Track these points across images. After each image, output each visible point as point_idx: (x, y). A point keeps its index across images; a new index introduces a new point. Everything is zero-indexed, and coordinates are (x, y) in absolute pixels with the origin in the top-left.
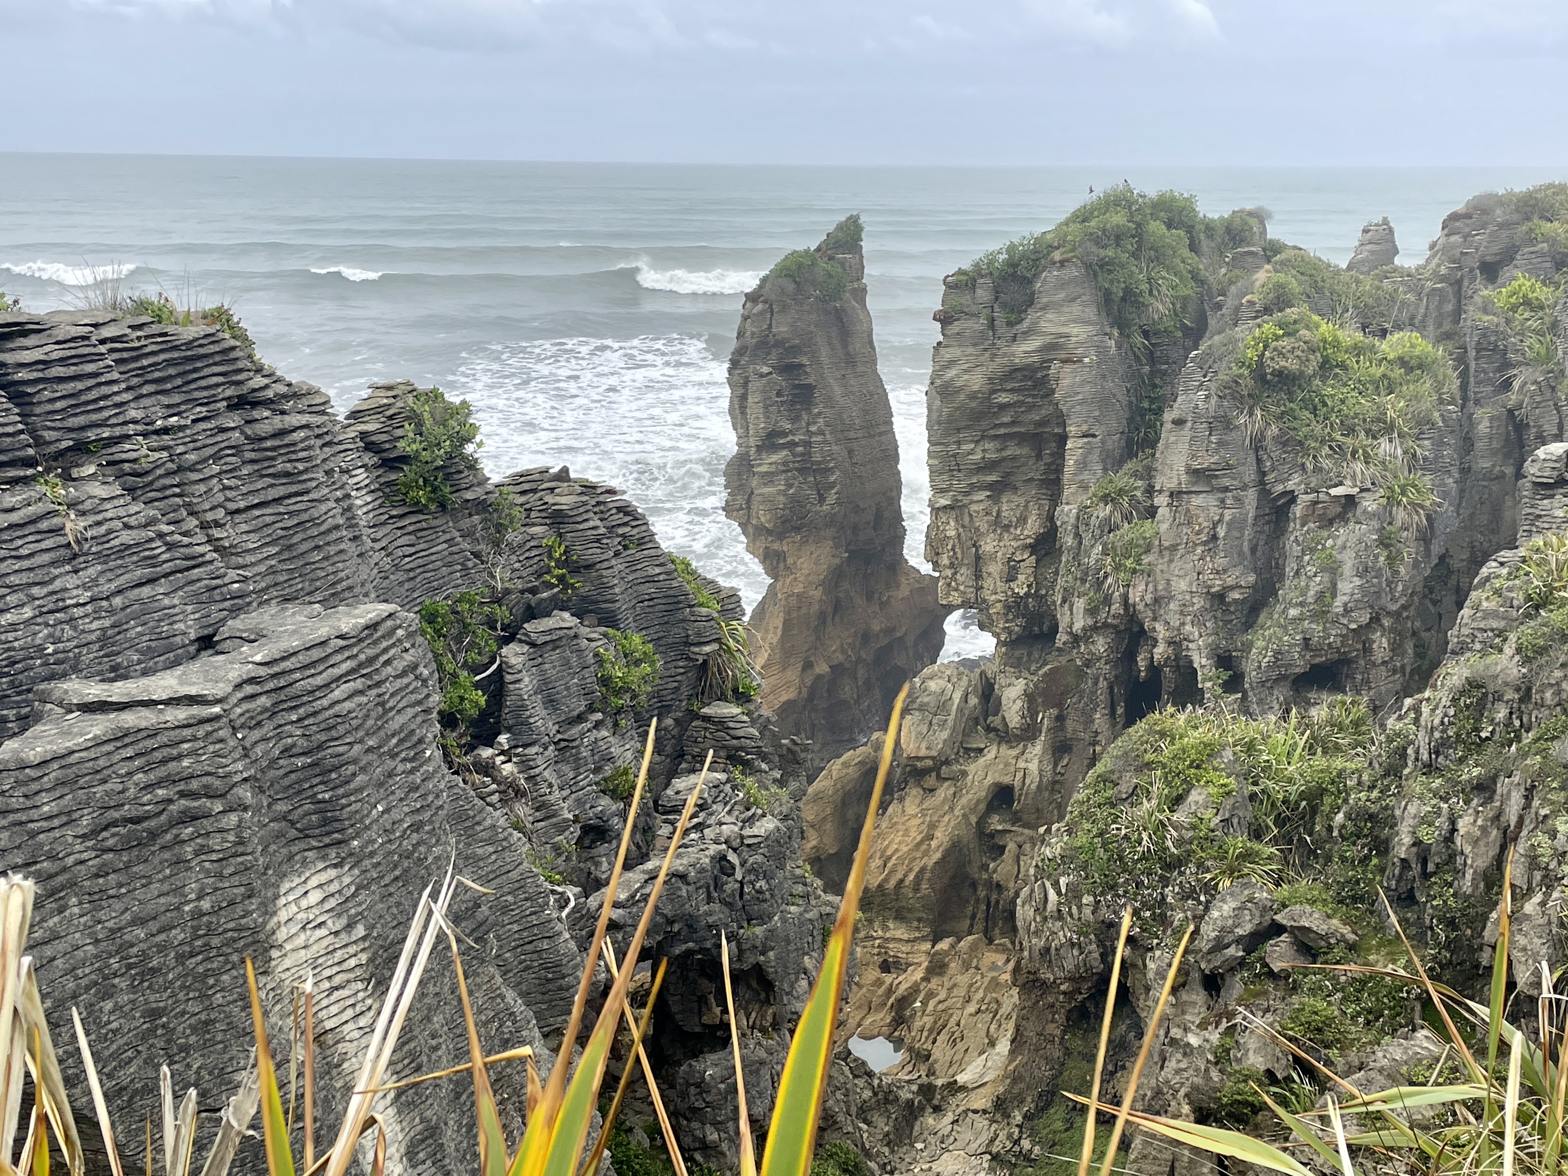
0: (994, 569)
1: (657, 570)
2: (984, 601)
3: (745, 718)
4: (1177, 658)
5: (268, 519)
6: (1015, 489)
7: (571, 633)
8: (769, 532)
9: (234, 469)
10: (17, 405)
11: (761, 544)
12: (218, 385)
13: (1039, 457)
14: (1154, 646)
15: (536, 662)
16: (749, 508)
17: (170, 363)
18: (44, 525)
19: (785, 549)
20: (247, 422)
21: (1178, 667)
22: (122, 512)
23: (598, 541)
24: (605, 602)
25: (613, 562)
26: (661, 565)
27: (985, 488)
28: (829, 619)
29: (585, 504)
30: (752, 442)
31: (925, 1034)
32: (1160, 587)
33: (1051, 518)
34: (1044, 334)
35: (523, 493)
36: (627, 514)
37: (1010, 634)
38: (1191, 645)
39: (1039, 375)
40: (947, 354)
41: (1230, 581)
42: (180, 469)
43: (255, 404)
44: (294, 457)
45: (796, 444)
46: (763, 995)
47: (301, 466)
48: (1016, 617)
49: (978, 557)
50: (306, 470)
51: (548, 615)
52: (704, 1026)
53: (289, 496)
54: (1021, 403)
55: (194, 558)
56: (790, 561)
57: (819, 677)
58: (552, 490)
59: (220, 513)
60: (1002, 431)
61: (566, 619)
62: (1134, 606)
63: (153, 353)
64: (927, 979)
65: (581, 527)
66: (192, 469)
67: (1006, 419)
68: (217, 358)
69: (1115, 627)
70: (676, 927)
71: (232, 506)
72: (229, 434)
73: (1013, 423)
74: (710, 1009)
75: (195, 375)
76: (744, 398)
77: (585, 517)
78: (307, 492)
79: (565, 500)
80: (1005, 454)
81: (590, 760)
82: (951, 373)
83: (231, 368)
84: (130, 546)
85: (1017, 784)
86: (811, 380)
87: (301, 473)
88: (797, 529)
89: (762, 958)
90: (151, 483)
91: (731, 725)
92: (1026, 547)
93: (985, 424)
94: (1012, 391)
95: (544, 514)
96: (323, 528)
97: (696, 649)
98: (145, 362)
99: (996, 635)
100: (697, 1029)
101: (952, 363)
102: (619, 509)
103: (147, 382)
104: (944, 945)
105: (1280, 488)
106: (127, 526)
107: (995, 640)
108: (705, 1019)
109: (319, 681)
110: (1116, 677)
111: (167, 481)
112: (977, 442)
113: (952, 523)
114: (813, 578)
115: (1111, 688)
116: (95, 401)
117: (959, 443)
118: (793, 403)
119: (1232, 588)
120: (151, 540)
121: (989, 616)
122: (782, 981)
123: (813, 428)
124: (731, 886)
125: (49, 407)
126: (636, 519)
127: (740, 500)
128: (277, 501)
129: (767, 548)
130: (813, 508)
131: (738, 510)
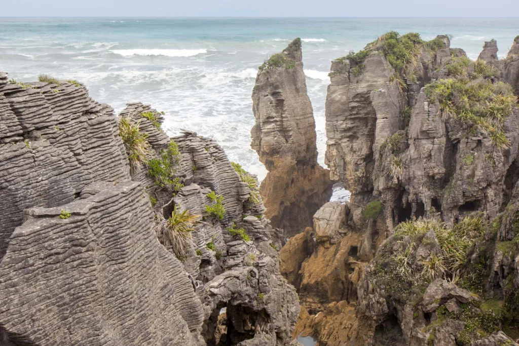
0: (351, 167)
1: (228, 168)
2: (347, 179)
3: (259, 221)
4: (417, 200)
5: (96, 153)
6: (358, 138)
7: (197, 191)
9: (85, 135)
10: (17, 116)
11: (265, 158)
12: (79, 107)
13: (367, 126)
14: (409, 195)
15: (185, 201)
16: (260, 145)
17: (64, 100)
18: (26, 156)
19: (273, 160)
20: (89, 119)
21: (417, 202)
22: (50, 151)
23: (207, 158)
24: (209, 180)
25: (212, 166)
26: (230, 167)
27: (347, 137)
28: (290, 186)
29: (202, 145)
30: (261, 120)
31: (325, 336)
32: (411, 174)
33: (371, 149)
34: (368, 81)
35: (180, 141)
36: (217, 148)
37: (356, 190)
38: (422, 195)
39: (366, 96)
40: (333, 88)
41: (436, 171)
42: (68, 136)
43: (92, 113)
44: (104, 131)
45: (277, 121)
46: (266, 320)
47: (106, 134)
48: (358, 185)
49: (345, 163)
50: (109, 136)
51: (189, 185)
52: (245, 331)
53: (103, 144)
54: (360, 106)
55: (74, 166)
56: (275, 164)
57: (286, 207)
58: (190, 140)
59: (80, 151)
60: (353, 117)
61: (196, 186)
62: (401, 180)
63: (59, 97)
64: (325, 316)
65: (201, 153)
66: (71, 136)
67: (354, 112)
68: (79, 98)
69: (394, 188)
70: (236, 295)
71: (84, 148)
72: (83, 124)
73: (357, 114)
74: (247, 325)
75: (72, 104)
76: (258, 105)
77: (202, 150)
78: (109, 143)
79: (195, 144)
80: (353, 125)
81: (205, 236)
82: (334, 96)
83: (84, 101)
84: (53, 163)
85: (359, 245)
86: (283, 98)
87: (107, 136)
88: (278, 153)
89: (266, 306)
90: (59, 141)
91: (254, 224)
92: (362, 159)
93: (347, 114)
94: (357, 102)
95: (187, 149)
96: (114, 155)
97: (242, 197)
98: (56, 100)
99: (351, 191)
100: (243, 332)
101: (334, 92)
102: (214, 147)
103: (57, 107)
104: (332, 304)
105: (454, 137)
106: (52, 156)
107: (350, 194)
108: (246, 328)
109: (116, 208)
110: (395, 207)
111: (63, 140)
112: (344, 120)
113: (335, 150)
114: (284, 171)
115: (393, 211)
116: (42, 114)
117: (337, 121)
118: (276, 106)
119: (437, 174)
120: (60, 160)
121: (349, 185)
122: (273, 315)
123: (284, 116)
124: (255, 281)
125: (27, 116)
126: (220, 150)
127: (257, 142)
128: (99, 146)
129: (266, 160)
130: (284, 145)
131: (256, 146)
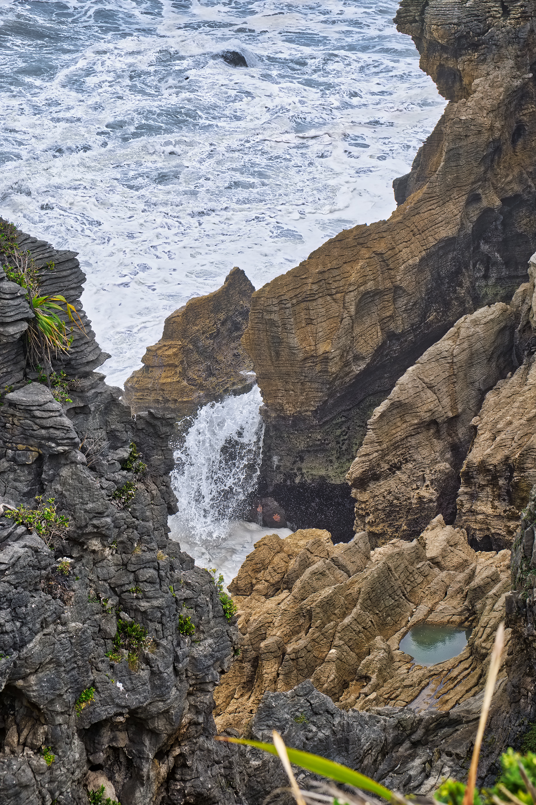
8: (444, 49)
11: (436, 60)
16: (422, 21)
19: (460, 67)
28: (507, 147)
56: (466, 81)
57: (488, 211)
88: (475, 47)
114: (487, 103)
127: (413, 11)
129: (441, 65)
130: (495, 22)
131: (411, 23)
